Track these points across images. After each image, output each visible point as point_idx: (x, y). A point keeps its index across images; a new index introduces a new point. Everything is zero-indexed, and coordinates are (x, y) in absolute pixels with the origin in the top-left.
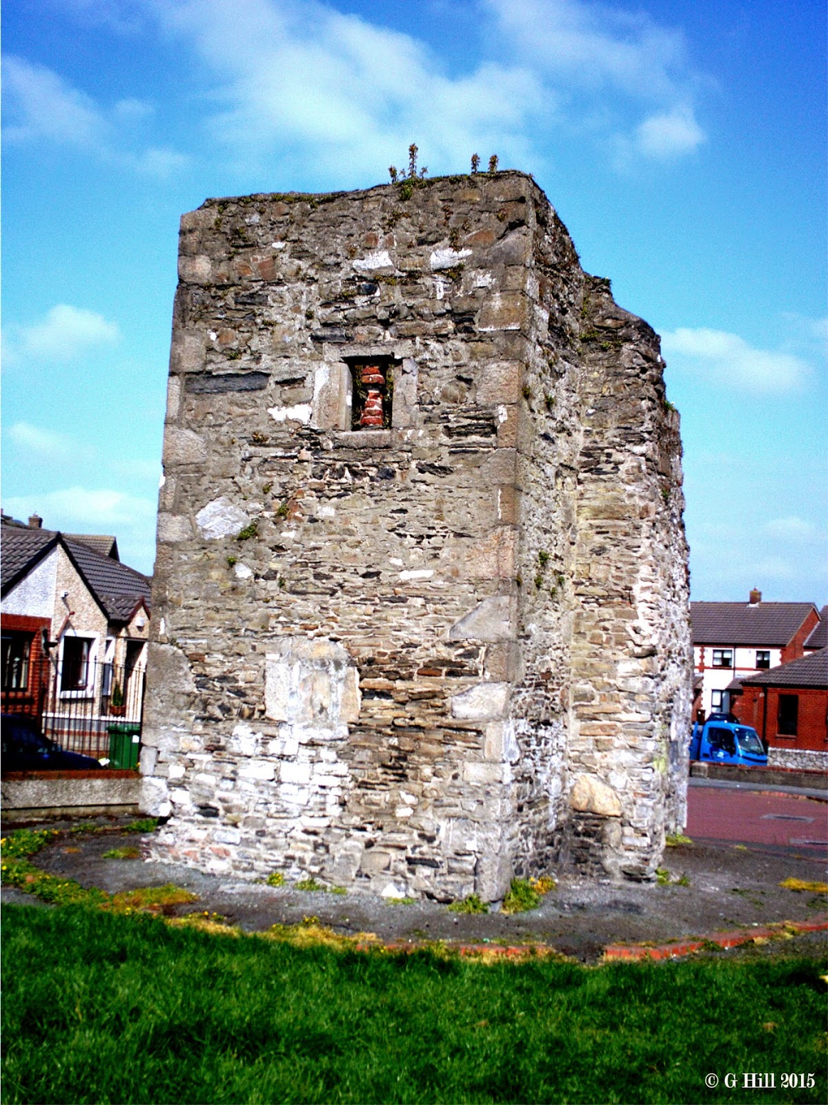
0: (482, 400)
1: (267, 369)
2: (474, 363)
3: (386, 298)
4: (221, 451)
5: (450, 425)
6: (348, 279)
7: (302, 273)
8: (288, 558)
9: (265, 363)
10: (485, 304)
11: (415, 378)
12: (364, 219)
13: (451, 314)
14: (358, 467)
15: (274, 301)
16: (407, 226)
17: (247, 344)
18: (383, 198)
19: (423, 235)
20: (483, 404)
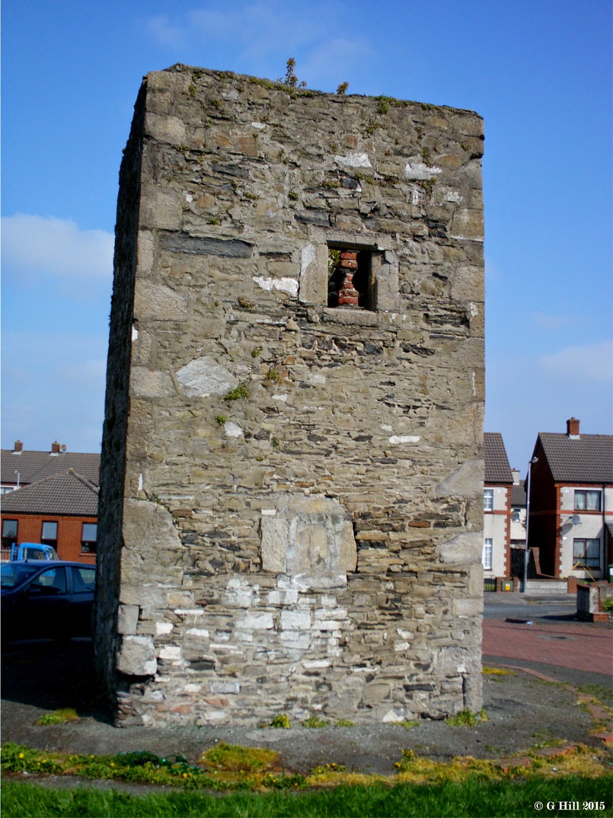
0: (456, 296)
1: (251, 239)
2: (447, 264)
3: (367, 195)
4: (203, 312)
5: (430, 313)
6: (330, 171)
7: (285, 157)
8: (281, 420)
9: (248, 234)
10: (455, 216)
11: (397, 269)
12: (344, 121)
13: (426, 219)
14: (346, 341)
15: (256, 177)
16: (384, 136)
17: (227, 212)
18: (361, 107)
19: (399, 147)
20: (457, 299)
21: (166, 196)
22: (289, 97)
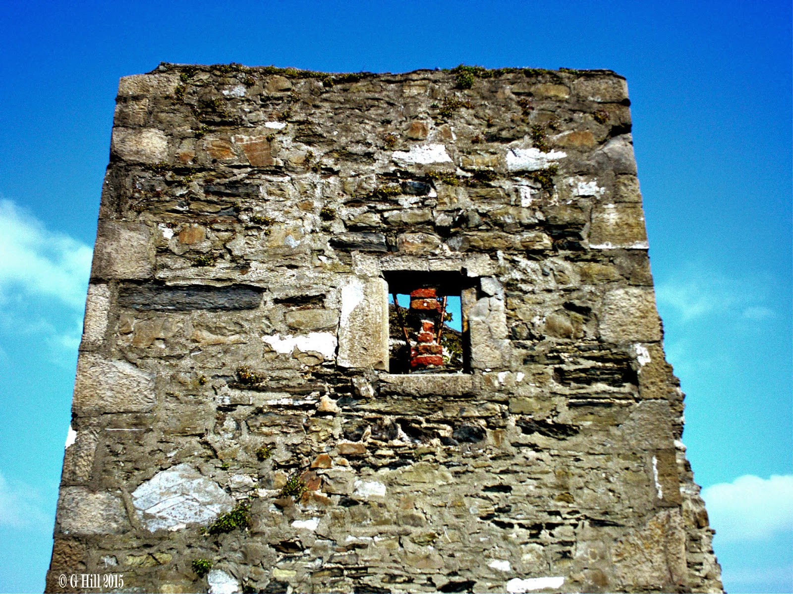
0: (608, 335)
1: (260, 281)
2: (588, 288)
3: (446, 200)
4: (181, 395)
5: (564, 367)
6: (385, 174)
7: (314, 162)
8: (306, 563)
9: (256, 273)
10: (594, 216)
11: (502, 304)
12: (405, 105)
13: (545, 226)
14: (420, 423)
15: (270, 193)
16: (469, 118)
17: (225, 247)
18: (431, 84)
19: (493, 130)
20: (611, 340)
21: (132, 234)
22: (321, 84)
